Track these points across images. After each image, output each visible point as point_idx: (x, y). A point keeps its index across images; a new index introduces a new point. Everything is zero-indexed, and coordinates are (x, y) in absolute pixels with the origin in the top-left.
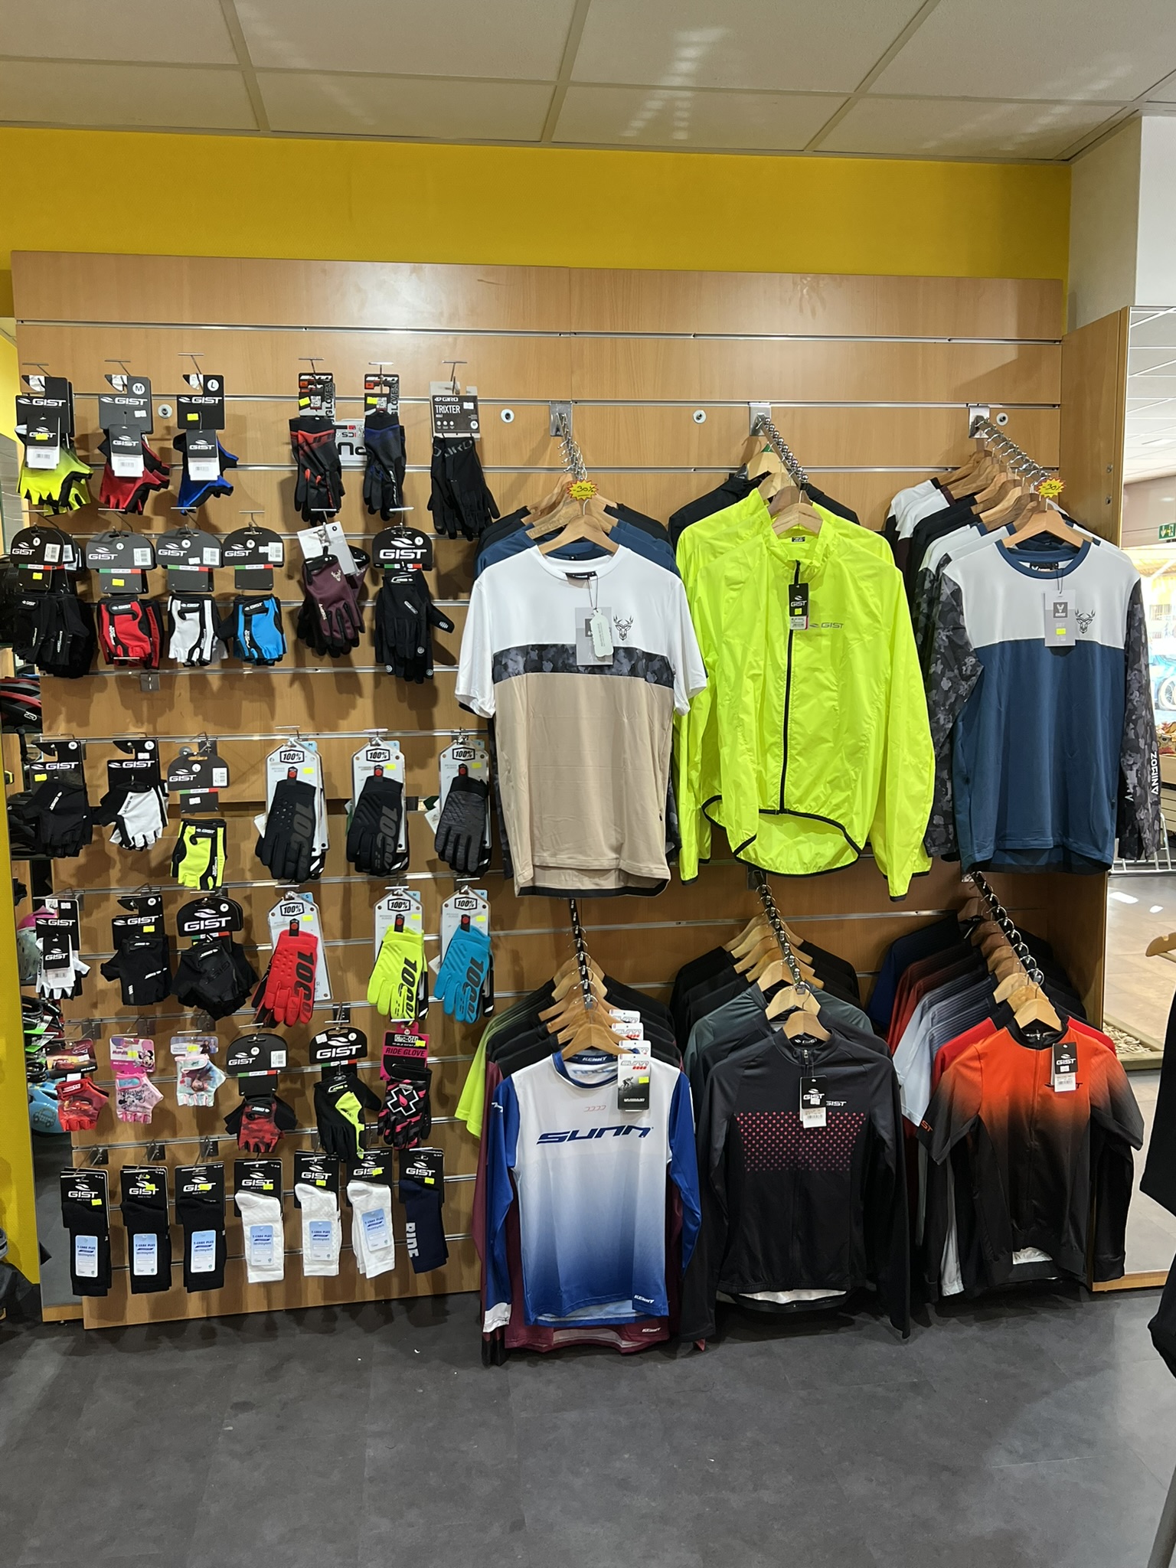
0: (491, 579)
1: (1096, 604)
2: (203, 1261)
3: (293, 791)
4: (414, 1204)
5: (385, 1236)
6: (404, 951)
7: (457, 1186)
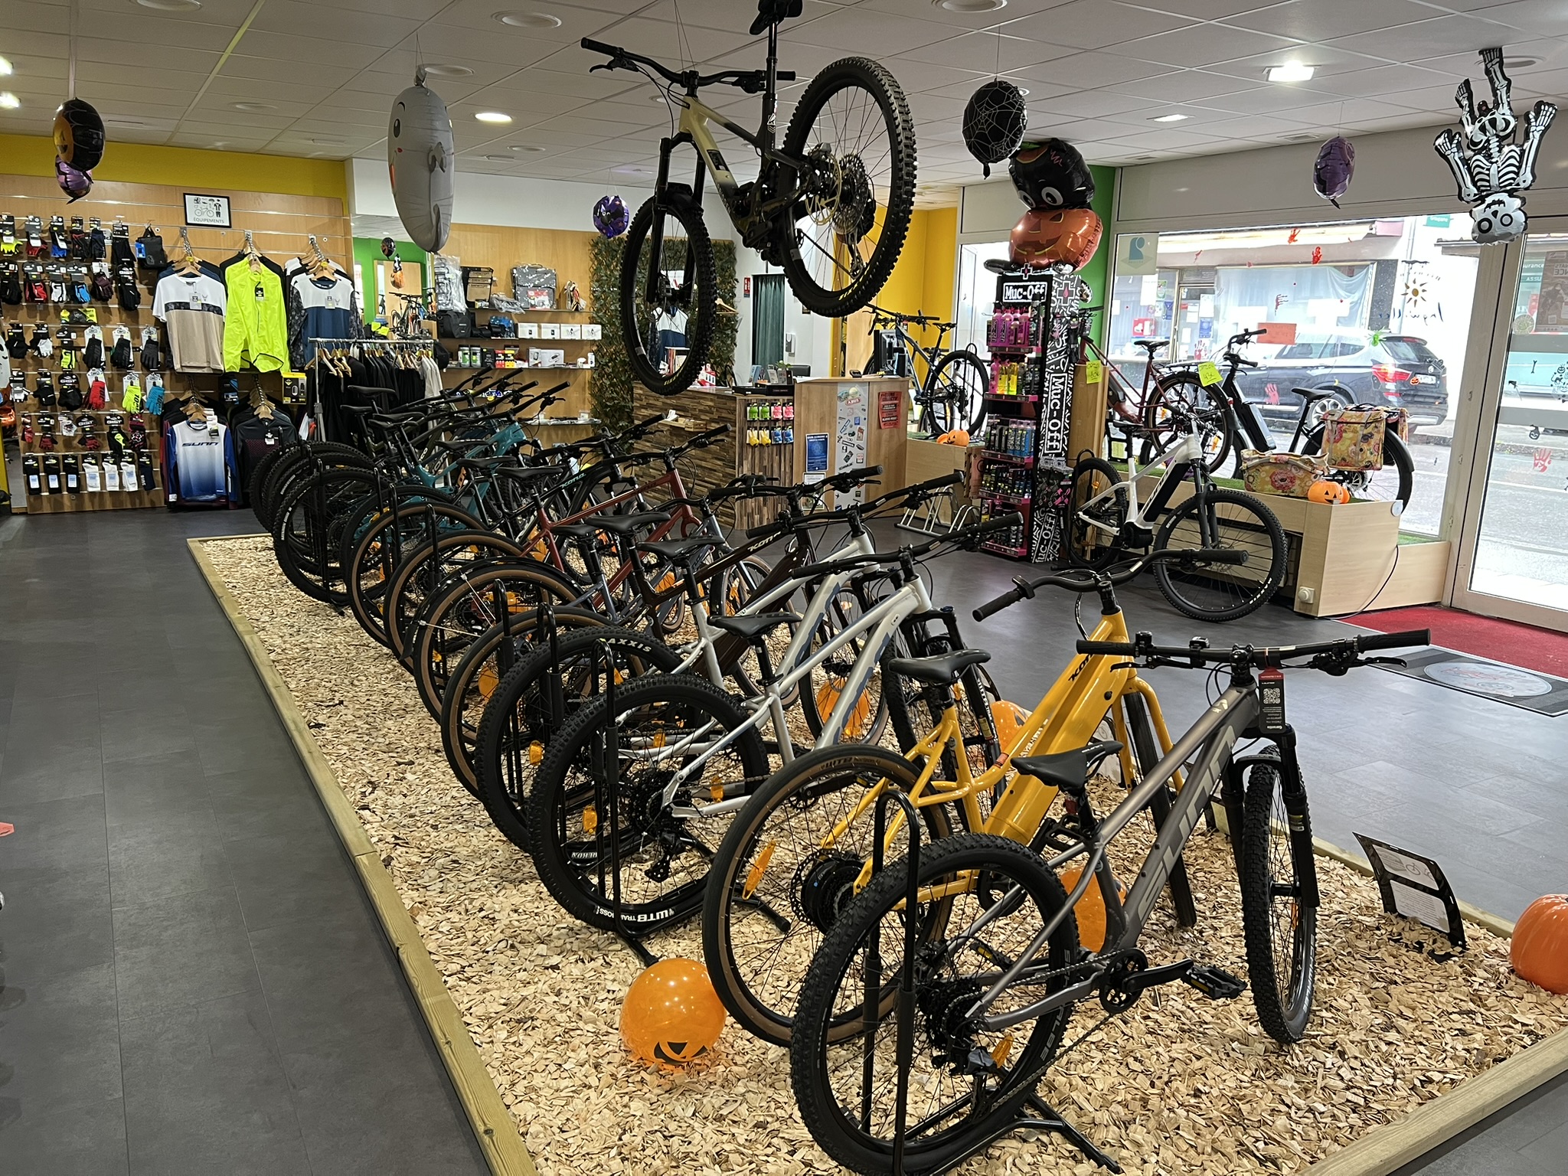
0: (163, 284)
1: (339, 297)
2: (73, 484)
3: (94, 342)
4: (143, 470)
5: (134, 479)
6: (133, 392)
7: (157, 462)
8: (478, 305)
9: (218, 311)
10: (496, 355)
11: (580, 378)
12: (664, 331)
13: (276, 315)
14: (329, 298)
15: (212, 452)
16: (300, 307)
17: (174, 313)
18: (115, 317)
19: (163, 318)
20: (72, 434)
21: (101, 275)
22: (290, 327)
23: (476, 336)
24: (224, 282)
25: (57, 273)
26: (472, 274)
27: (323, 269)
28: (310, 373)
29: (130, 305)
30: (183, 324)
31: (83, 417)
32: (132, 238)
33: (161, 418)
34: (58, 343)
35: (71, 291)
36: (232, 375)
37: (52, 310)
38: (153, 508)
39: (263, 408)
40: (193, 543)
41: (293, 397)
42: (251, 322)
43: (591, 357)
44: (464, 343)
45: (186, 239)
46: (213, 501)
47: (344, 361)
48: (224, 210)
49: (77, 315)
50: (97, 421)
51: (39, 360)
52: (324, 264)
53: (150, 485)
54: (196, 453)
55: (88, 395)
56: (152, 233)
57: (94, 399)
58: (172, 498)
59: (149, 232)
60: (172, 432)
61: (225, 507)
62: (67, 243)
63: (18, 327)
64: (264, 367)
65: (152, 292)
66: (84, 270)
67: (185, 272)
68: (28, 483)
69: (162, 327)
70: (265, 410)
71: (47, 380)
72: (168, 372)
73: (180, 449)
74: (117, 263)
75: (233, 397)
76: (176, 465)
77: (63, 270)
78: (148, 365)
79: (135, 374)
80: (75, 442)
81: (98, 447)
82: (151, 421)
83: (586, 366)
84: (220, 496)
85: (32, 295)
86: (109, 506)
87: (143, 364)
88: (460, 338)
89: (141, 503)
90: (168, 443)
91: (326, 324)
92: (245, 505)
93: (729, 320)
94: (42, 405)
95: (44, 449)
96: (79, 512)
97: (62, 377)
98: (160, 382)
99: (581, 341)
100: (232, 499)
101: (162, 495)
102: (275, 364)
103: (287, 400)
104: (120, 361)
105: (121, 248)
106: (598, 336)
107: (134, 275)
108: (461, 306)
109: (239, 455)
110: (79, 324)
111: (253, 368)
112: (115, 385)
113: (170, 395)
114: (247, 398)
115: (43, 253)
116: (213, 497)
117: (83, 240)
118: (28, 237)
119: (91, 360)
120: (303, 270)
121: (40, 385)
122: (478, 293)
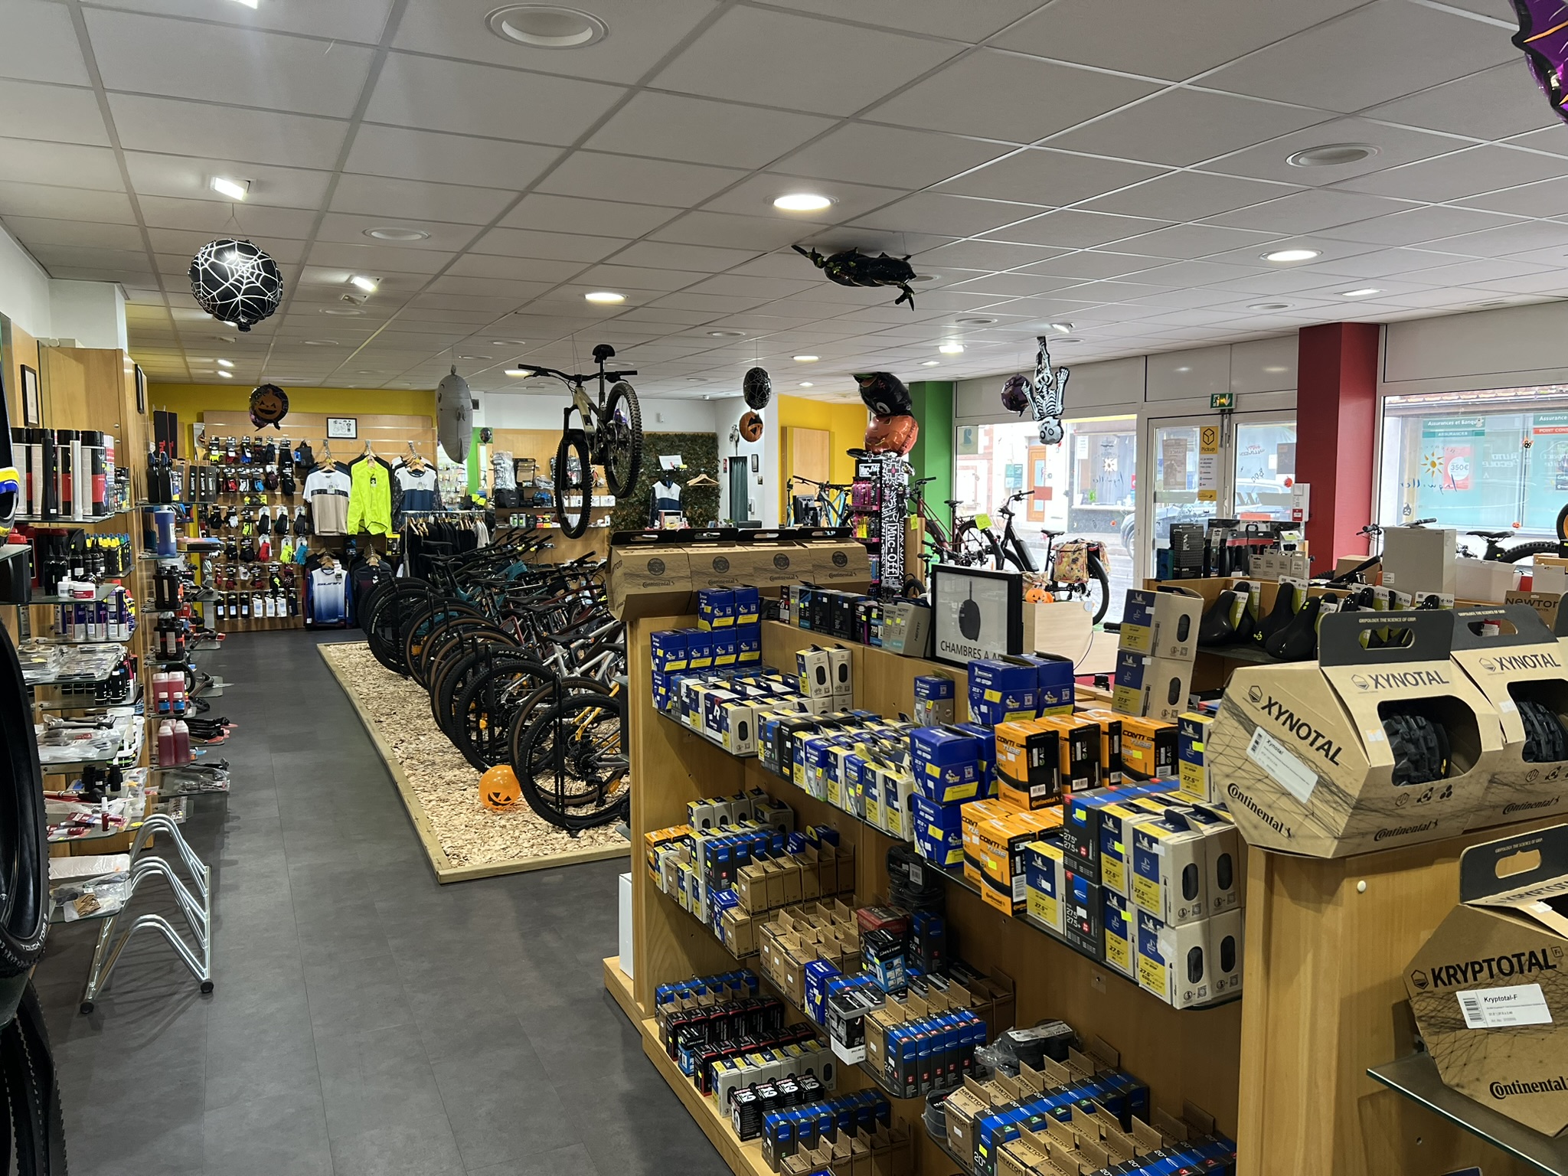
0: (311, 478)
1: (427, 482)
2: (245, 612)
3: (265, 517)
4: (291, 602)
5: (285, 609)
6: (288, 550)
7: (300, 597)
8: (525, 484)
9: (345, 494)
10: (537, 519)
11: (601, 534)
12: (662, 499)
13: (384, 496)
14: (420, 483)
15: (337, 589)
16: (400, 489)
17: (317, 496)
18: (279, 501)
19: (310, 500)
20: (246, 578)
21: (272, 473)
22: (393, 503)
23: (523, 506)
24: (350, 475)
25: (244, 473)
26: (520, 464)
27: (416, 464)
28: (402, 533)
29: (289, 491)
30: (322, 503)
31: (255, 567)
32: (292, 448)
33: (304, 567)
34: (241, 518)
35: (252, 485)
36: (353, 536)
37: (239, 497)
38: (296, 629)
39: (372, 559)
40: (321, 646)
41: (393, 551)
42: (367, 501)
43: (608, 518)
44: (516, 510)
45: (327, 448)
46: (335, 623)
47: (424, 526)
48: (353, 428)
49: (255, 500)
50: (263, 569)
51: (228, 530)
52: (417, 460)
53: (295, 612)
54: (326, 591)
55: (258, 553)
56: (305, 444)
57: (262, 555)
58: (309, 621)
59: (304, 444)
60: (311, 576)
61: (343, 627)
62: (251, 453)
63: (218, 509)
64: (374, 530)
65: (303, 483)
66: (261, 470)
67: (325, 469)
68: (216, 611)
69: (309, 506)
70: (374, 560)
71: (233, 543)
72: (311, 536)
73: (315, 587)
74: (282, 465)
75: (352, 552)
76: (313, 597)
77: (248, 471)
78: (298, 532)
79: (289, 537)
80: (248, 584)
81: (262, 587)
82: (298, 569)
83: (602, 525)
84: (341, 620)
85: (228, 488)
86: (267, 627)
87: (295, 531)
88: (512, 508)
89: (288, 626)
90: (309, 583)
91: (417, 500)
92: (357, 626)
93: (714, 489)
94: (229, 559)
95: (228, 588)
96: (248, 631)
97: (243, 540)
98: (305, 543)
99: (600, 507)
100: (349, 621)
101: (302, 619)
102: (382, 529)
103: (389, 553)
104: (280, 530)
105: (285, 455)
106: (613, 504)
107: (292, 473)
108: (512, 486)
109: (354, 591)
110: (256, 505)
111: (367, 532)
112: (276, 546)
113: (311, 551)
114: (362, 552)
115: (236, 460)
116: (336, 620)
117: (262, 451)
118: (227, 450)
119: (262, 530)
120: (404, 464)
121: (229, 546)
122: (525, 477)
